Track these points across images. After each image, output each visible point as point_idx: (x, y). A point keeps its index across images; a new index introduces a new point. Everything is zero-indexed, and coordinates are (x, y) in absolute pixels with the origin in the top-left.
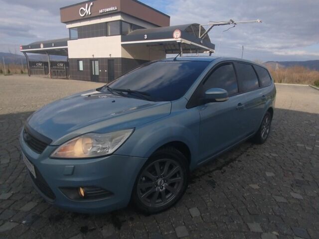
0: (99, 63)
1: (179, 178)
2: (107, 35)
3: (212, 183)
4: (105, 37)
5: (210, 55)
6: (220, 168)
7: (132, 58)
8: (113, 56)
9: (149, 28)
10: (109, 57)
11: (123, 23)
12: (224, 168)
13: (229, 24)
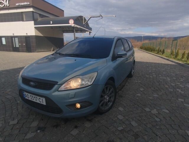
0: (18, 39)
1: (113, 94)
2: (23, 21)
3: (122, 97)
4: (22, 22)
5: (90, 34)
6: (121, 90)
7: (43, 36)
8: (29, 34)
9: (51, 17)
10: (26, 35)
11: (34, 13)
12: (122, 89)
13: (99, 17)
